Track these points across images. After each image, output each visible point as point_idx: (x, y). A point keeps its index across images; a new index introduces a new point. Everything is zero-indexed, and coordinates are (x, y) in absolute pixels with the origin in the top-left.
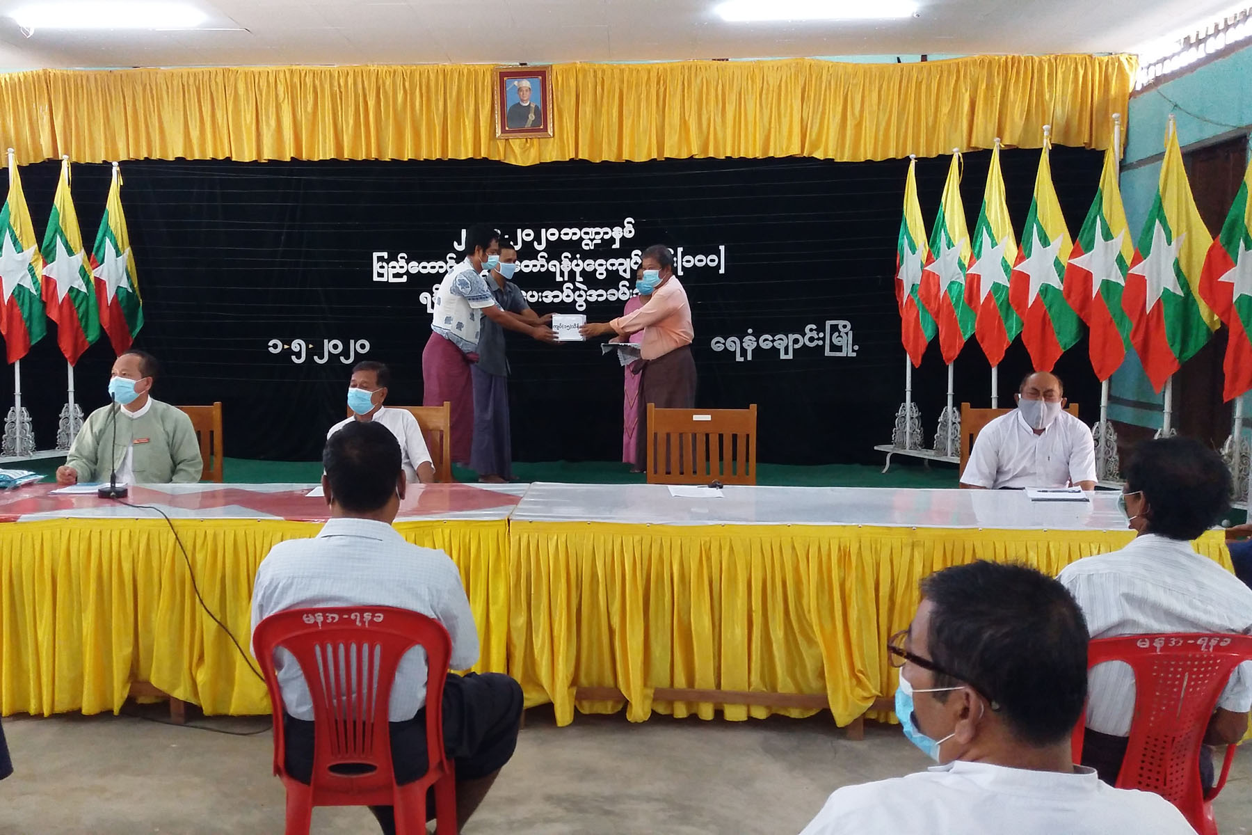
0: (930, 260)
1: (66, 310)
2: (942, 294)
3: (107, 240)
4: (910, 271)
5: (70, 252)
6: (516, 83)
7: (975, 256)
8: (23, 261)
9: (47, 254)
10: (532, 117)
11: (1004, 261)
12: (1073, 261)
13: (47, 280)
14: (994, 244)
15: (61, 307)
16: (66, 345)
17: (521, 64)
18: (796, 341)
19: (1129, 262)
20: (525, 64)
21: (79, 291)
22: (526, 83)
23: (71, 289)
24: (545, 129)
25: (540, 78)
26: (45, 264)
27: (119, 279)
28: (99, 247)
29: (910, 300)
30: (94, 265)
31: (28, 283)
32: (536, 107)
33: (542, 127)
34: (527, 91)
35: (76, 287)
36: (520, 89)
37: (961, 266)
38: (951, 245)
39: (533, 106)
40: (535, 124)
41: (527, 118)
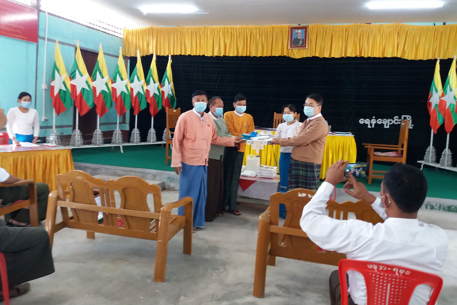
0: (443, 96)
1: (152, 100)
2: (447, 108)
3: (166, 79)
4: (434, 99)
5: (155, 82)
6: (296, 31)
8: (140, 84)
9: (148, 83)
10: (301, 42)
13: (147, 90)
15: (151, 99)
16: (152, 111)
17: (299, 25)
20: (300, 25)
21: (157, 94)
22: (300, 31)
23: (154, 94)
24: (305, 46)
25: (305, 29)
26: (147, 86)
27: (169, 92)
28: (164, 81)
29: (434, 109)
30: (162, 87)
31: (141, 91)
32: (303, 39)
33: (304, 46)
34: (300, 33)
35: (156, 93)
36: (297, 33)
38: (451, 90)
39: (301, 38)
40: (302, 44)
41: (299, 43)
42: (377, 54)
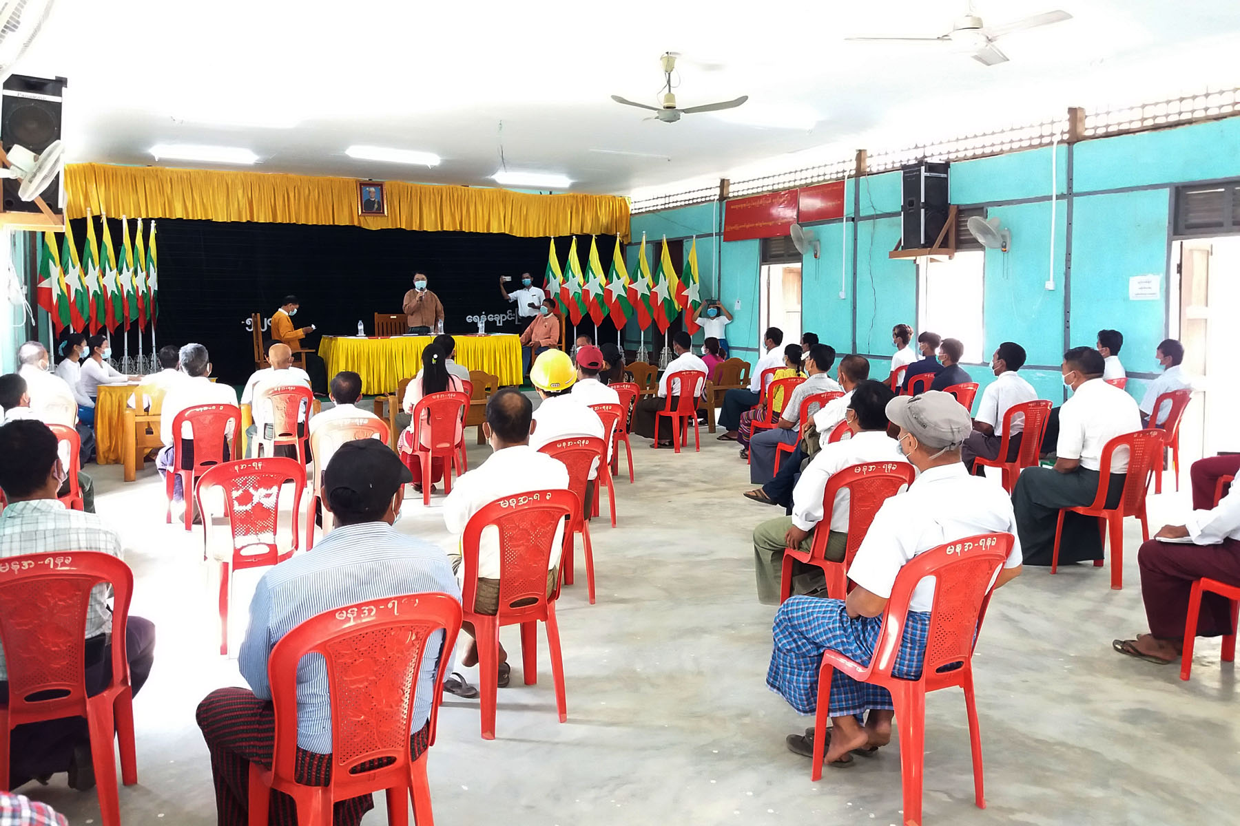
0: (564, 282)
2: (571, 297)
3: (151, 261)
4: (553, 287)
5: (142, 271)
6: (368, 189)
7: (586, 282)
10: (376, 206)
11: (600, 285)
12: (630, 286)
14: (595, 278)
16: (141, 323)
18: (504, 318)
19: (651, 287)
21: (144, 293)
22: (372, 189)
23: (142, 292)
26: (135, 278)
27: (154, 286)
28: (148, 268)
30: (148, 277)
32: (379, 201)
33: (381, 212)
34: (373, 193)
36: (370, 192)
37: (579, 285)
38: (574, 276)
39: (376, 200)
40: (377, 210)
41: (374, 207)
42: (481, 229)
